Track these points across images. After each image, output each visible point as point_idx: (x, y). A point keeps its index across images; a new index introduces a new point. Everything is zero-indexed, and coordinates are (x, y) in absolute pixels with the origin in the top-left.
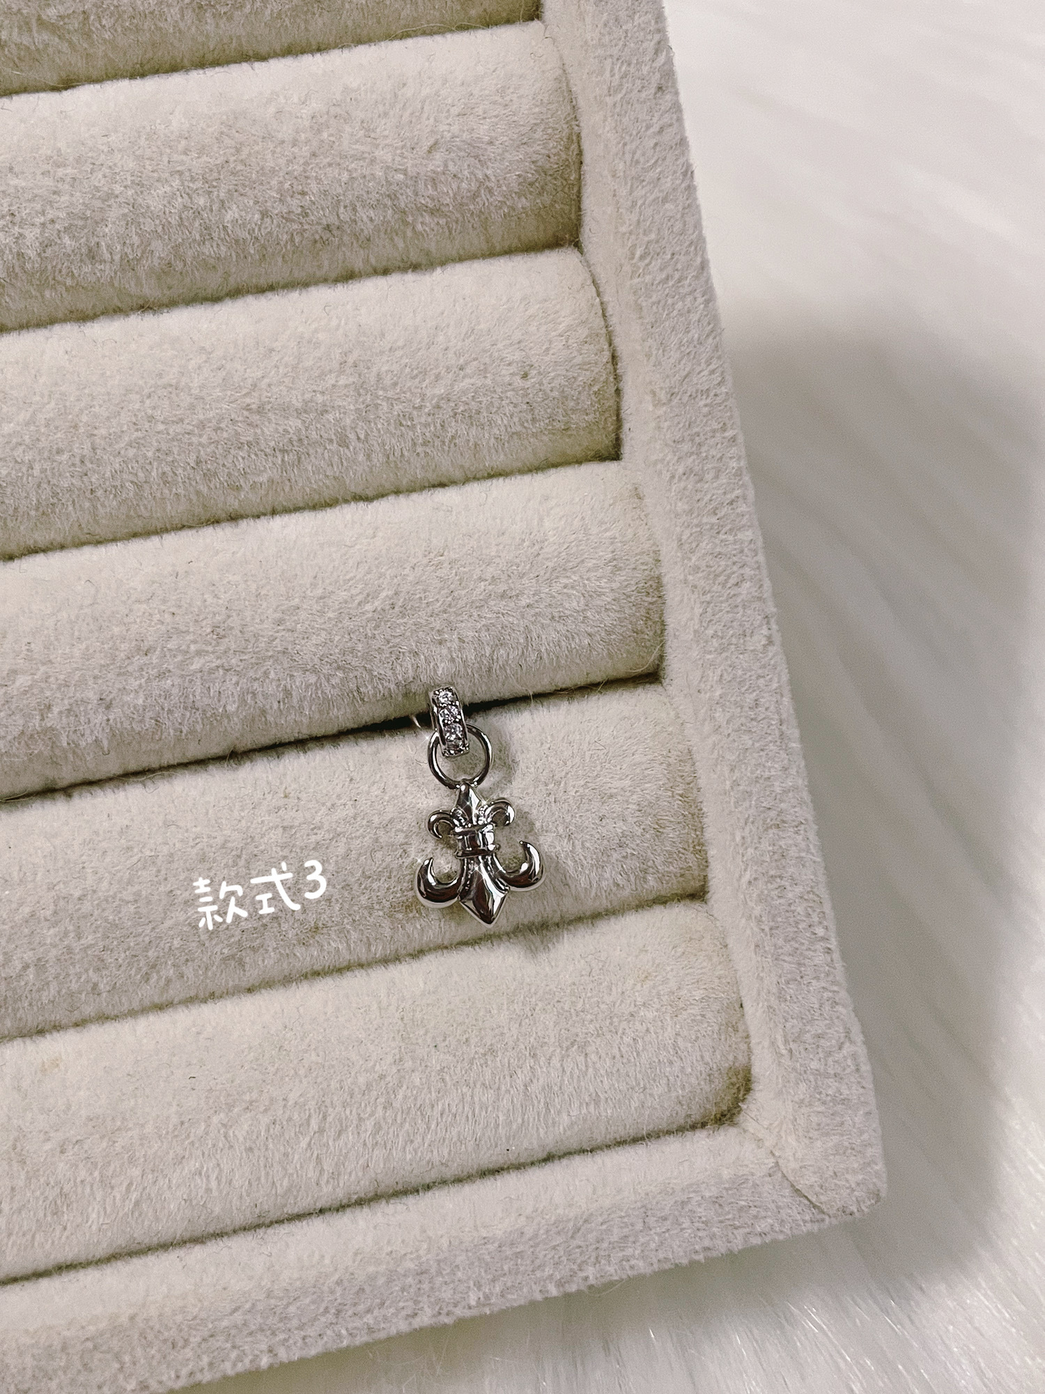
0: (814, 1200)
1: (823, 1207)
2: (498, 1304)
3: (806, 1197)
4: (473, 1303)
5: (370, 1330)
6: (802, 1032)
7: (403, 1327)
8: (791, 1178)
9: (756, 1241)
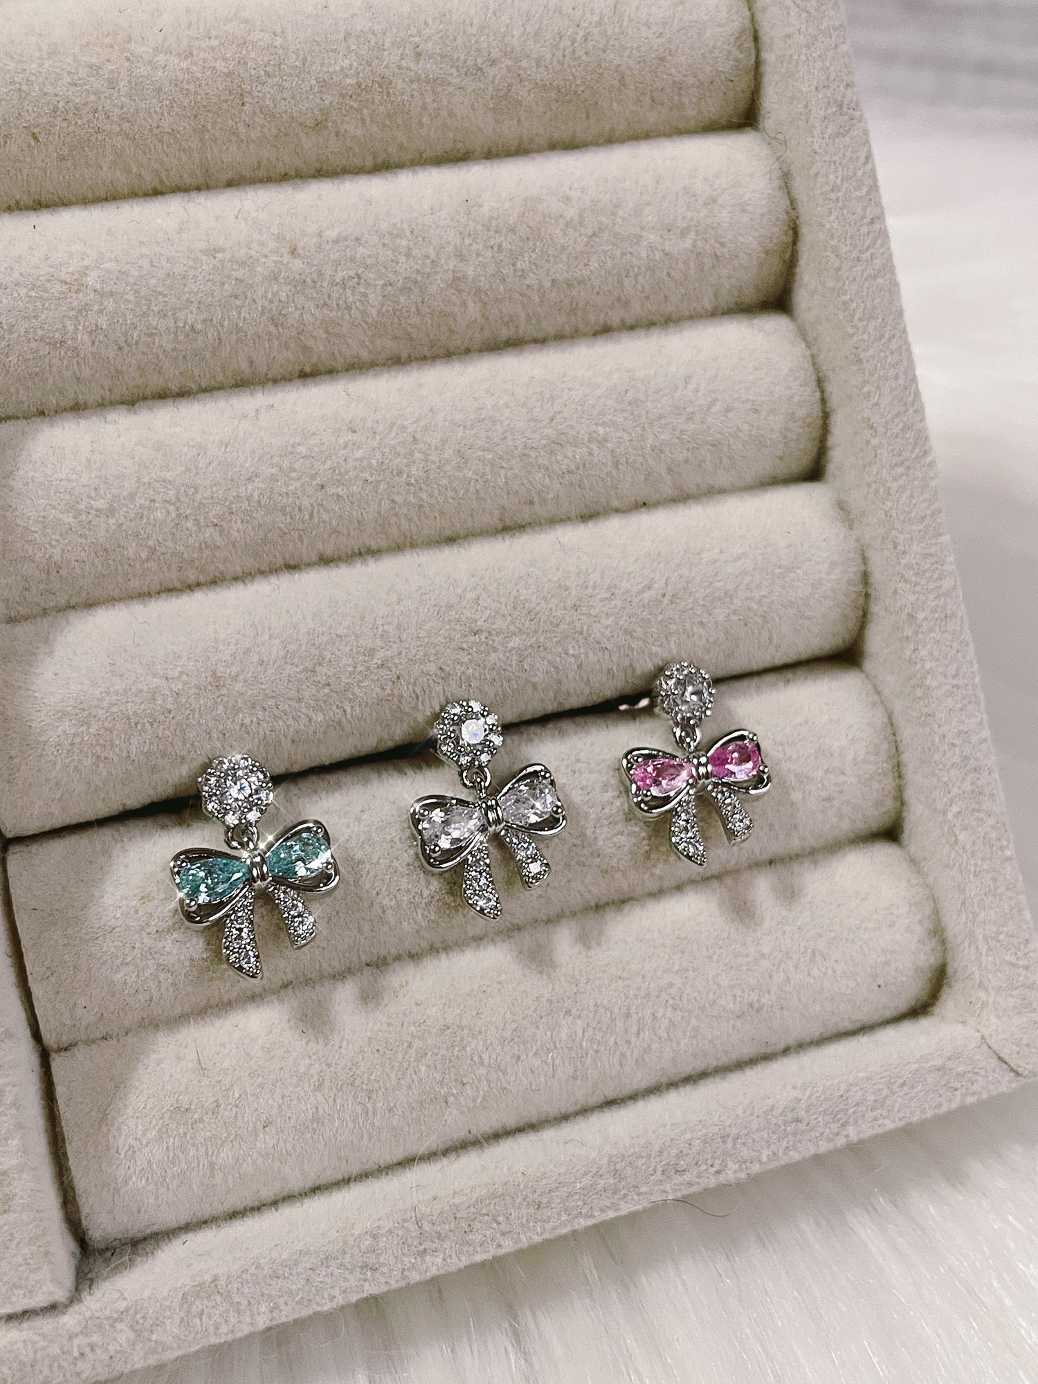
0: (1012, 1064)
1: (1020, 1070)
2: (784, 1160)
3: (1006, 1063)
4: (764, 1158)
5: (690, 1184)
6: (998, 933)
7: (712, 1182)
8: (996, 1048)
9: (970, 1100)
